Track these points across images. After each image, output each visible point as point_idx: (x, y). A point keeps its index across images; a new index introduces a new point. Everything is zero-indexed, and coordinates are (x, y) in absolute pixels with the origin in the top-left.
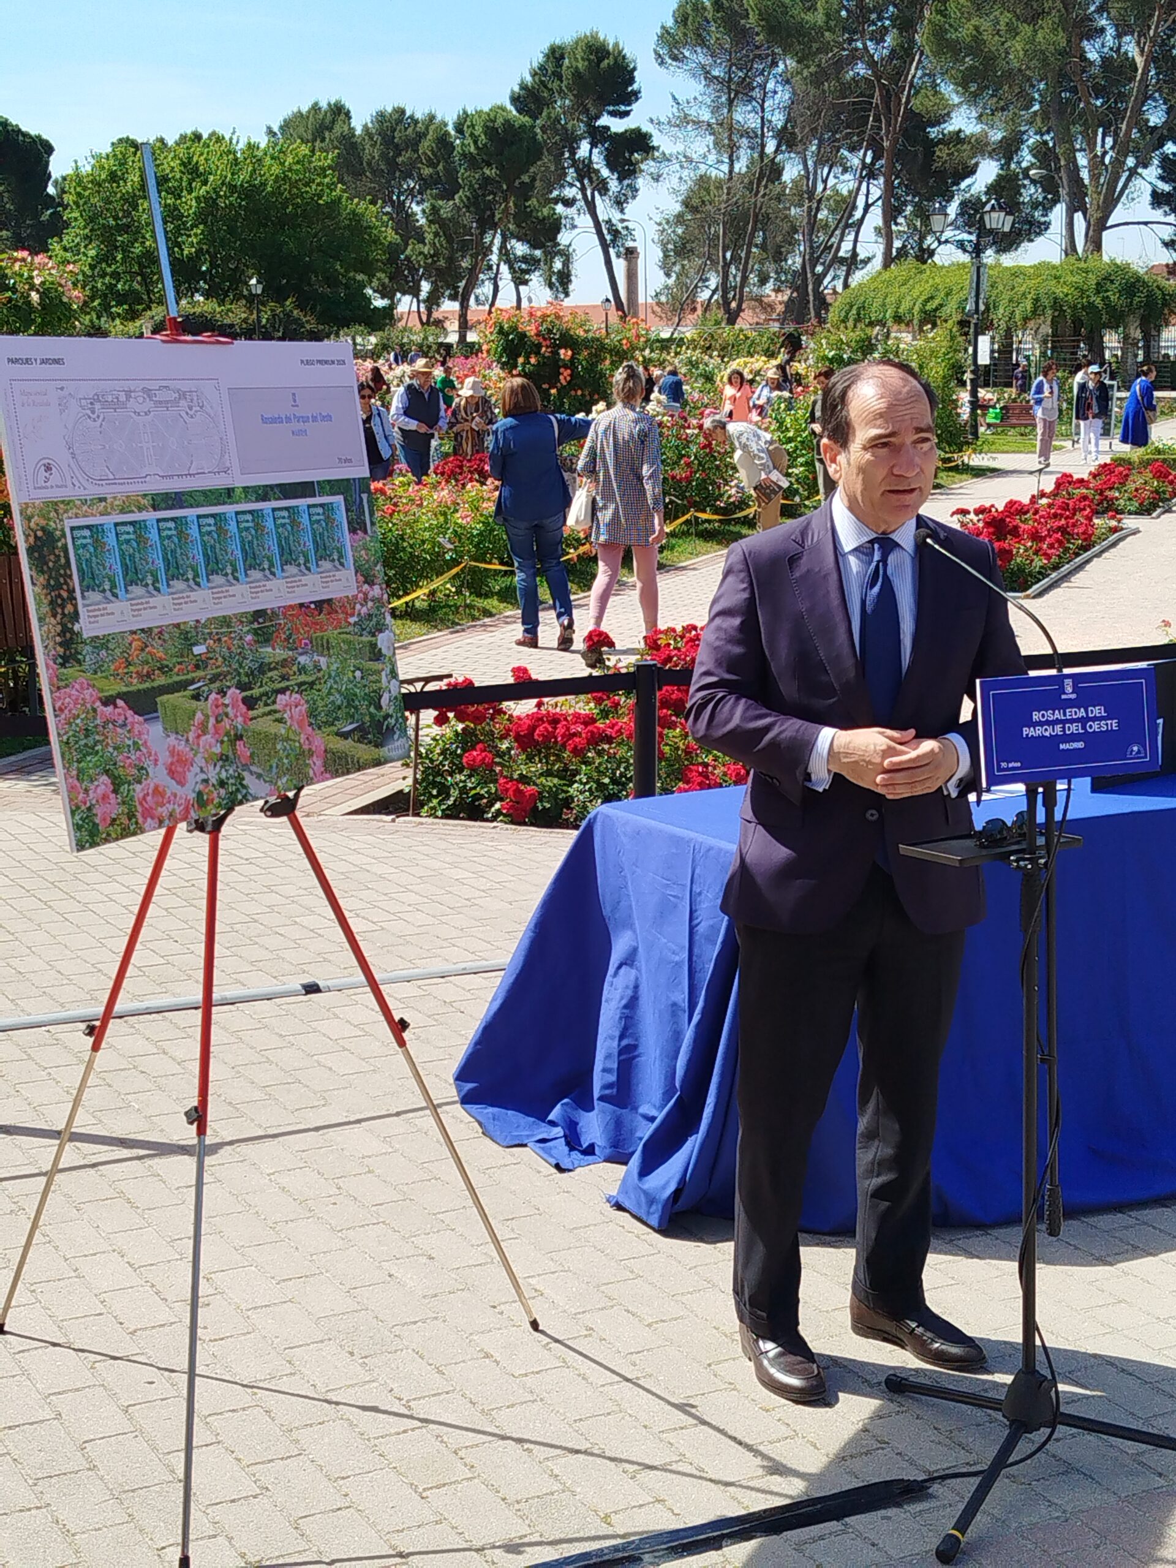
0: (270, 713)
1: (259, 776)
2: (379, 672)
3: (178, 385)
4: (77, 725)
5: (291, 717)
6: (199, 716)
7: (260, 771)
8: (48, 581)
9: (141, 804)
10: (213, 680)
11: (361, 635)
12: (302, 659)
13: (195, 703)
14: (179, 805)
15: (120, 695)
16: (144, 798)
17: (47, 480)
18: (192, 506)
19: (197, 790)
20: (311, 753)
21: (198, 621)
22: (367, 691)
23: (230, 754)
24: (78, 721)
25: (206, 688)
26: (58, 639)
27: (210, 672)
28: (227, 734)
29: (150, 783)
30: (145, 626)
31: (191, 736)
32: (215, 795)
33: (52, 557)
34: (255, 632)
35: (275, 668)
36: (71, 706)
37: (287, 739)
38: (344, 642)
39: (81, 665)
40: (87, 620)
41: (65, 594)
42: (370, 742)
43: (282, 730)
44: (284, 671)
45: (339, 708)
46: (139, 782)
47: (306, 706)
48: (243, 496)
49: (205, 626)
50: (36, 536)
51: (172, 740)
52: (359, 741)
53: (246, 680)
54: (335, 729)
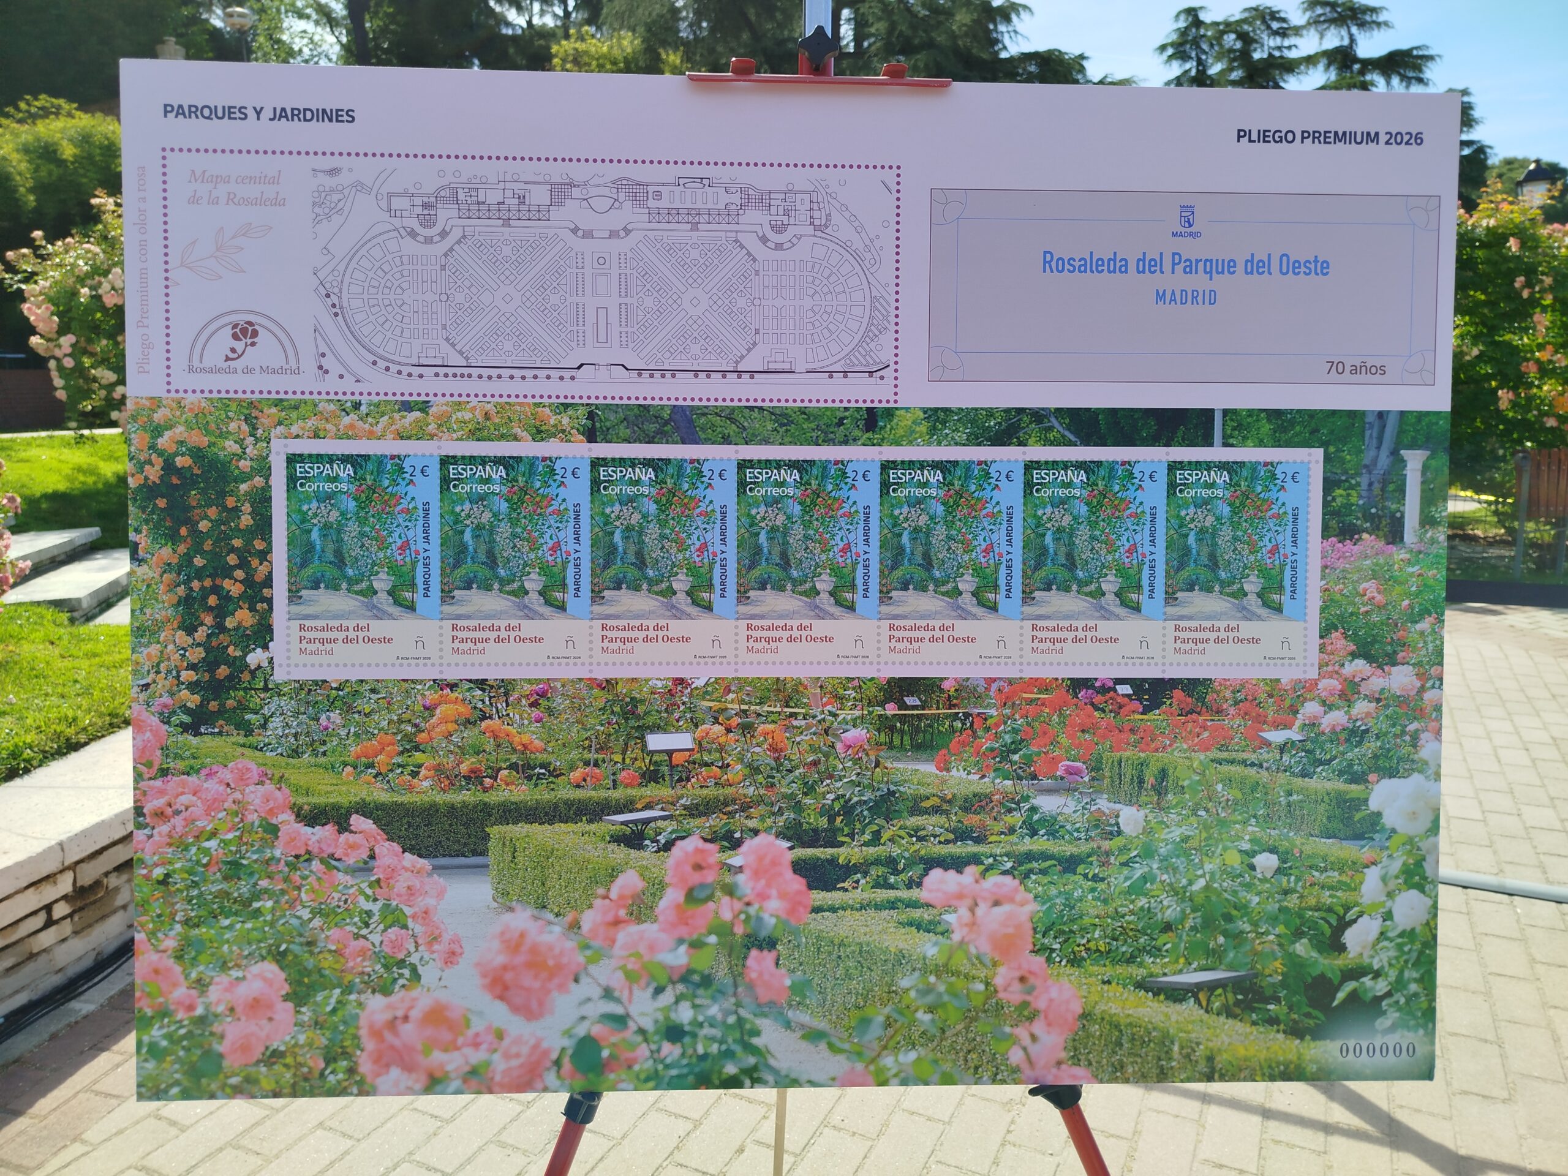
0: (892, 905)
1: (813, 1036)
2: (1360, 867)
3: (746, 176)
4: (207, 852)
5: (973, 925)
6: (629, 881)
7: (822, 1024)
8: (188, 559)
9: (376, 1034)
10: (697, 810)
11: (1309, 775)
12: (1048, 804)
13: (621, 853)
14: (507, 1056)
15: (364, 809)
16: (392, 1025)
17: (233, 356)
18: (726, 440)
19: (581, 1031)
20: (1027, 1013)
21: (679, 681)
22: (1292, 901)
23: (722, 974)
24: (212, 844)
25: (670, 826)
26: (187, 675)
27: (692, 792)
28: (723, 931)
29: (422, 999)
30: (491, 674)
31: (589, 920)
32: (644, 1050)
33: (213, 512)
34: (886, 725)
35: (936, 810)
36: (198, 810)
37: (942, 970)
38: (1229, 782)
39: (249, 732)
40: (296, 645)
41: (235, 590)
42: (1273, 1021)
43: (929, 948)
44: (972, 820)
45: (1168, 927)
46: (386, 991)
47: (1033, 907)
48: (923, 428)
49: (705, 693)
50: (169, 467)
51: (521, 919)
52: (1228, 1012)
53: (823, 822)
54: (1139, 973)
